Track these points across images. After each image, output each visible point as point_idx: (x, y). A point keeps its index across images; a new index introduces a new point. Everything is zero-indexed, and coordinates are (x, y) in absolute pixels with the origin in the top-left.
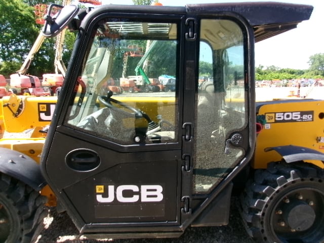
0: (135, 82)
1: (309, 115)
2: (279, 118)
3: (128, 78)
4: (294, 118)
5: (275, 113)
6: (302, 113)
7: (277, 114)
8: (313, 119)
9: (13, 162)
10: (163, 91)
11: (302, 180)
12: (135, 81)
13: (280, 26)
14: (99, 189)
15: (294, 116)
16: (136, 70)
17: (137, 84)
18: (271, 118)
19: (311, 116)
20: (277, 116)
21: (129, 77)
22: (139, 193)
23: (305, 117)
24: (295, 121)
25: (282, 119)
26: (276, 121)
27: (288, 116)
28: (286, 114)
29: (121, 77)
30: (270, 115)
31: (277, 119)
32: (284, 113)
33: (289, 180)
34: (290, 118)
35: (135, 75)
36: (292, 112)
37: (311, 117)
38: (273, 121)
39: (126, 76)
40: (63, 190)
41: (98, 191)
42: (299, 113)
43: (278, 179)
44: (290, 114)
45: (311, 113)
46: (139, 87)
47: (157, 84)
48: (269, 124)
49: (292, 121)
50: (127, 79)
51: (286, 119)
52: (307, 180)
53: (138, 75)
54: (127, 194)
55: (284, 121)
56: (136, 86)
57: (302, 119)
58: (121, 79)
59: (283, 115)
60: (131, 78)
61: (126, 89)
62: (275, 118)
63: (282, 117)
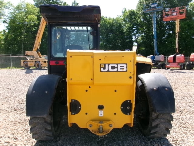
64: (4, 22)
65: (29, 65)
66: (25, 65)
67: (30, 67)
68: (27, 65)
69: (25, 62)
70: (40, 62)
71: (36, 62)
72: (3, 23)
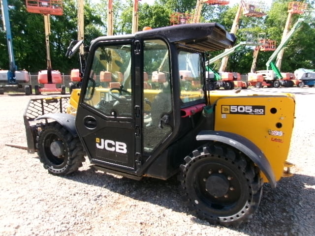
0: (264, 77)
1: (260, 110)
2: (233, 110)
3: (257, 73)
4: (247, 111)
5: (230, 106)
6: (254, 107)
7: (231, 107)
8: (264, 113)
9: (68, 121)
10: (298, 86)
11: (212, 156)
12: (264, 75)
13: (194, 41)
14: (98, 140)
15: (246, 109)
16: (267, 64)
17: (266, 79)
18: (226, 109)
19: (262, 110)
20: (231, 108)
21: (258, 71)
22: (115, 146)
23: (256, 111)
24: (248, 113)
25: (236, 111)
26: (231, 113)
27: (241, 109)
28: (239, 107)
29: (250, 72)
30: (226, 107)
31: (232, 111)
32: (238, 106)
33: (203, 154)
34: (243, 111)
35: (266, 69)
36: (245, 106)
37: (262, 112)
38: (228, 112)
39: (255, 70)
40: (83, 138)
41: (97, 141)
42: (251, 107)
43: (194, 151)
44: (243, 107)
45: (263, 107)
46: (268, 82)
47: (291, 78)
48: (225, 115)
49: (245, 113)
50: (255, 74)
51: (239, 111)
52: (216, 157)
53: (269, 69)
54: (110, 145)
55: (238, 113)
56: (265, 81)
57: (254, 113)
58: (249, 74)
59: (237, 108)
60: (261, 73)
61: (254, 84)
62: (230, 109)
63: (236, 109)
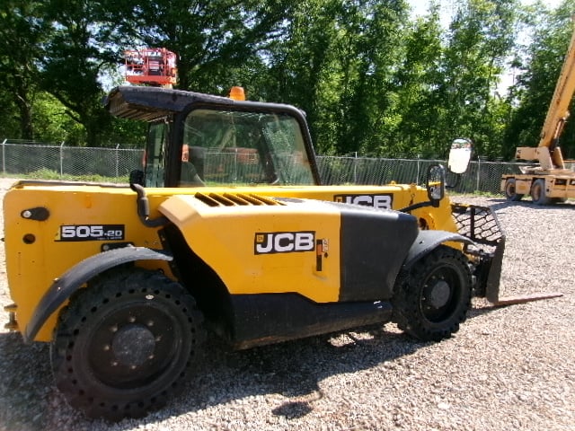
64: (516, 64)
65: (518, 191)
66: (509, 186)
67: (522, 195)
68: (513, 189)
69: (509, 180)
70: (546, 182)
71: (537, 181)
72: (513, 66)
